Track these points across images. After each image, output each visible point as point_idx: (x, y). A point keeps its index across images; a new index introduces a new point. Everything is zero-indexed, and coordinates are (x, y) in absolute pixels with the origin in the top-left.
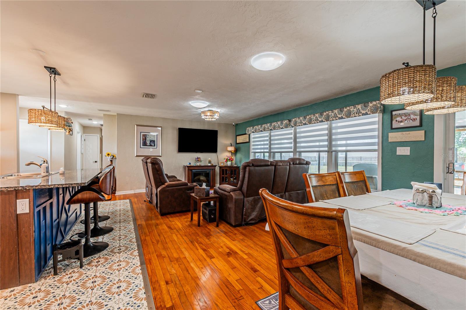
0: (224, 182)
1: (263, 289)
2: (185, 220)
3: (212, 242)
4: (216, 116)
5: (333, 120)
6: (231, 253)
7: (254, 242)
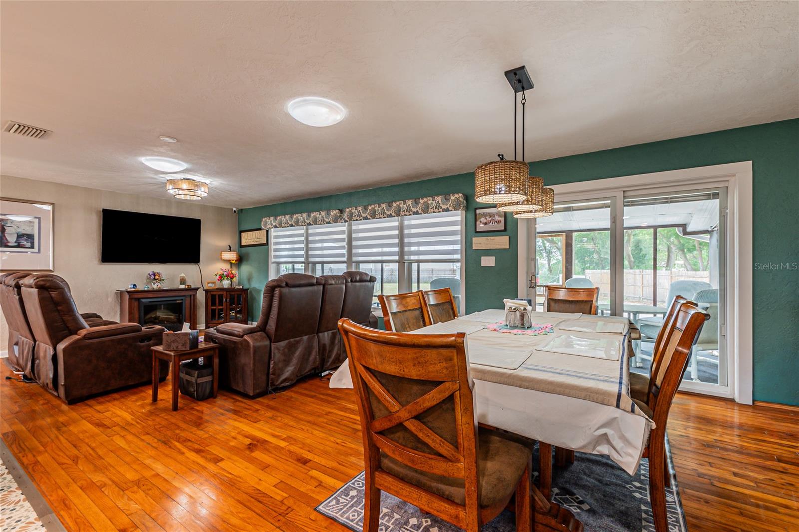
0: (216, 319)
1: (322, 486)
2: (138, 404)
3: (211, 433)
4: (202, 192)
5: (406, 215)
6: (255, 444)
7: (293, 417)
